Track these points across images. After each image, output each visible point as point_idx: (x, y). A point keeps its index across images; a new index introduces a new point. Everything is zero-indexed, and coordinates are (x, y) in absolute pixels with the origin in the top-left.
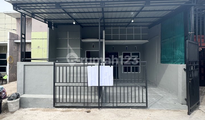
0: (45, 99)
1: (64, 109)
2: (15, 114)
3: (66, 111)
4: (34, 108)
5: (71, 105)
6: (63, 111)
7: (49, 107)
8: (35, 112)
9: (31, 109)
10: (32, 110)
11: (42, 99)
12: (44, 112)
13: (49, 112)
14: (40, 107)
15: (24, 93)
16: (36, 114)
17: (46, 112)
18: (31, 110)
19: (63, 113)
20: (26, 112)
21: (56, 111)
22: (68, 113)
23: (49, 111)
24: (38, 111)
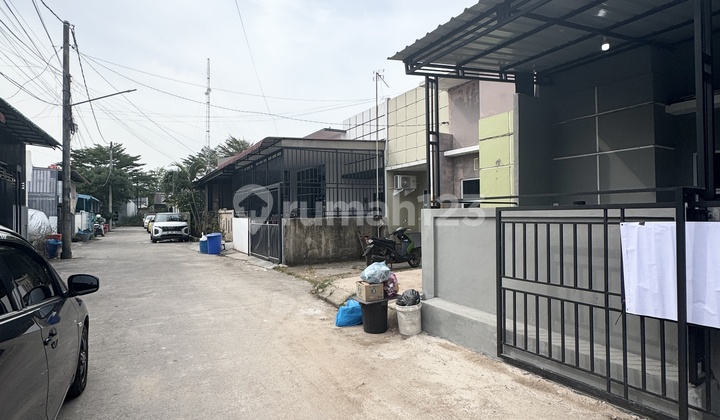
0: (476, 322)
1: (530, 377)
2: (407, 342)
3: (532, 385)
4: (449, 343)
5: (554, 369)
6: (522, 382)
7: (487, 352)
8: (446, 354)
9: (443, 341)
10: (444, 346)
11: (469, 320)
12: (467, 363)
13: (480, 369)
14: (466, 346)
15: (436, 296)
16: (448, 358)
17: (471, 365)
18: (441, 345)
19: (519, 385)
20: (430, 347)
21: (501, 370)
22: (534, 393)
23: (481, 362)
24: (454, 354)
